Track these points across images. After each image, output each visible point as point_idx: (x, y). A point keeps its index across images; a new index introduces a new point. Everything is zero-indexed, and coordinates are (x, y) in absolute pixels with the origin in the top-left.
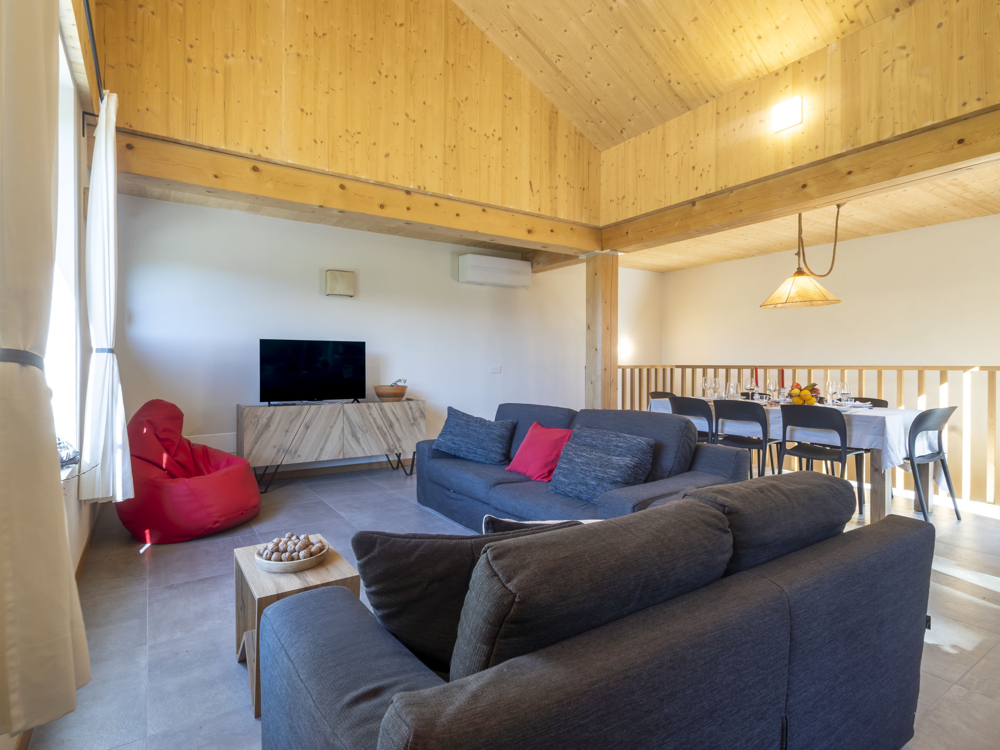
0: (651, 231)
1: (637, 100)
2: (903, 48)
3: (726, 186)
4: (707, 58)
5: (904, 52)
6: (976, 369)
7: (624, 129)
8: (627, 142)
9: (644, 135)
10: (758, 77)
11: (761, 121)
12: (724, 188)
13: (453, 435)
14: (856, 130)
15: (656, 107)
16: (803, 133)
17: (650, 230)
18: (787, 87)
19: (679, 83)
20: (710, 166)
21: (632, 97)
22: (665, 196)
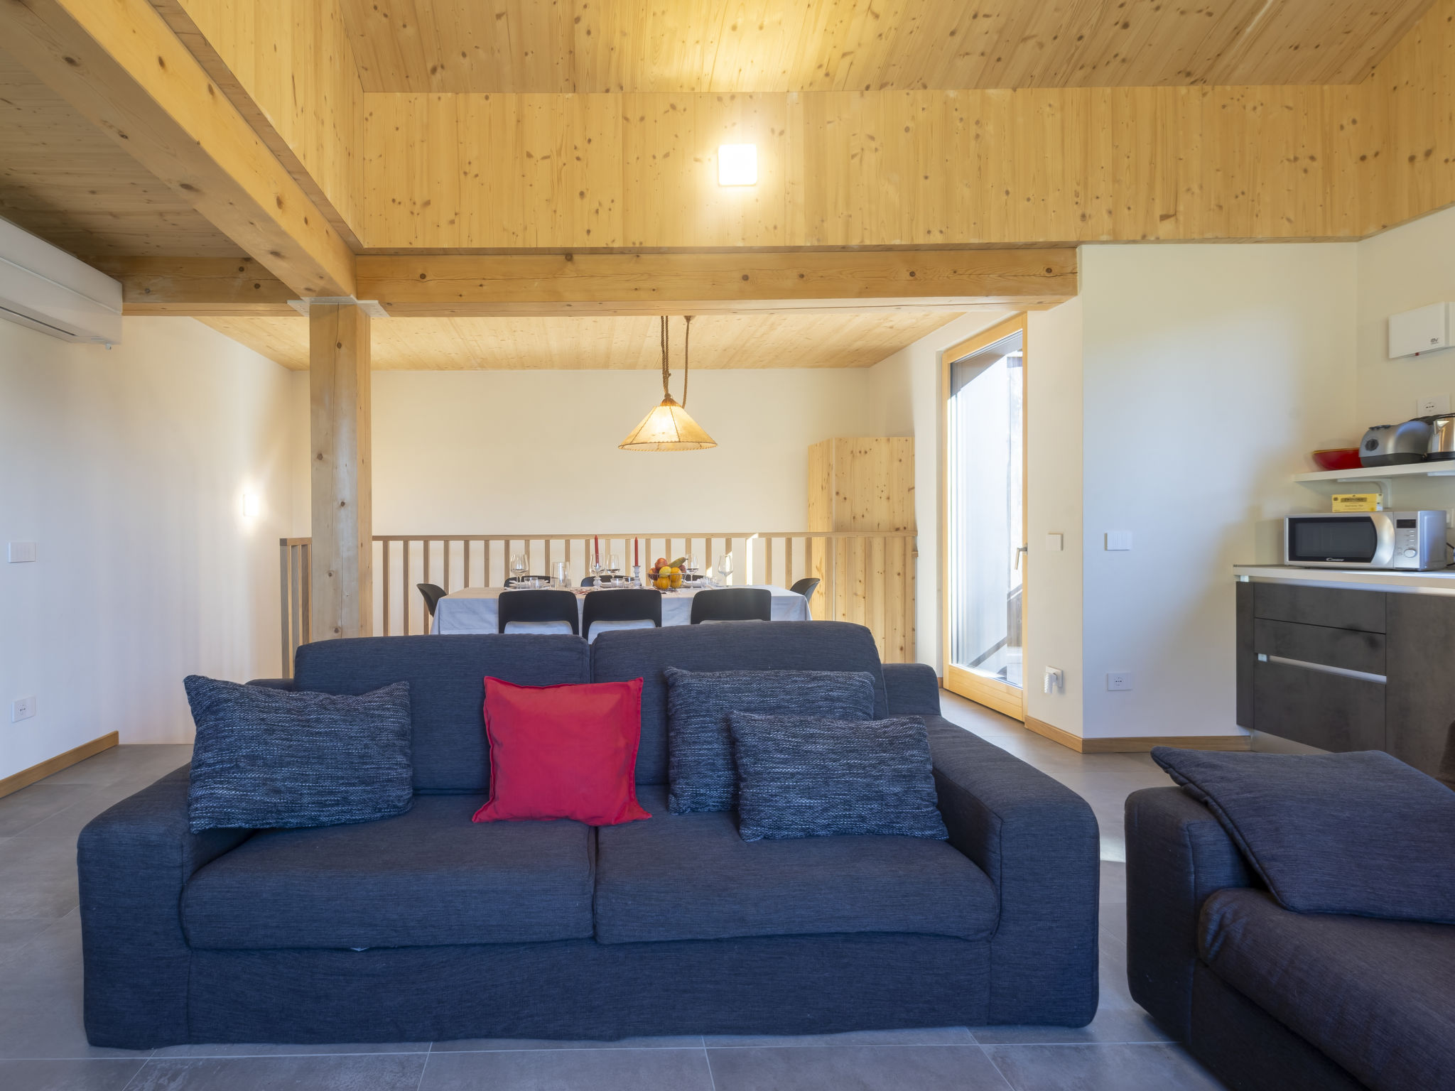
0: (481, 286)
1: (501, 23)
2: (872, 138)
3: (641, 243)
4: (654, 14)
5: (873, 145)
6: (756, 536)
7: (442, 67)
8: (434, 96)
9: (476, 98)
10: (693, 89)
11: (696, 160)
12: (637, 245)
13: (265, 765)
14: (823, 221)
15: (526, 54)
16: (757, 200)
17: (479, 282)
18: (734, 124)
19: (589, 33)
20: (613, 201)
21: (498, 11)
22: (525, 228)
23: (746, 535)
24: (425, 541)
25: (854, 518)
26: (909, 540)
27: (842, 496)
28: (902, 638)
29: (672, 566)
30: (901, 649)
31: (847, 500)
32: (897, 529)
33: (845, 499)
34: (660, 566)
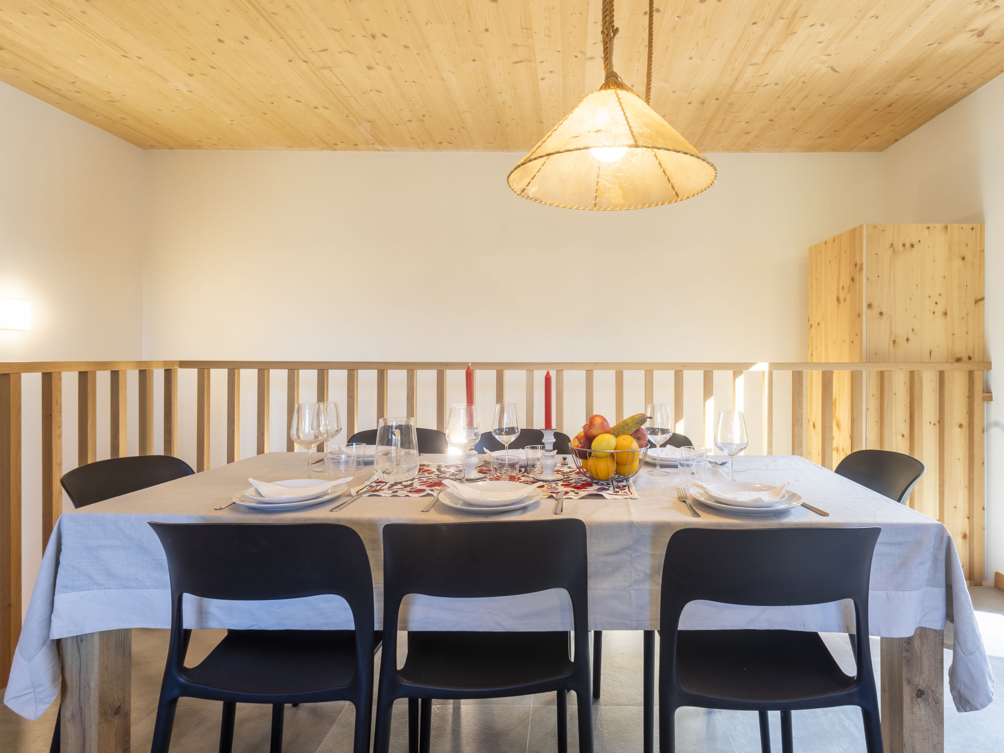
23: (738, 368)
24: (259, 370)
25: (894, 342)
26: (977, 375)
27: (876, 311)
28: (967, 520)
29: (617, 432)
30: (965, 536)
31: (885, 317)
32: (959, 360)
33: (881, 314)
34: (594, 431)
